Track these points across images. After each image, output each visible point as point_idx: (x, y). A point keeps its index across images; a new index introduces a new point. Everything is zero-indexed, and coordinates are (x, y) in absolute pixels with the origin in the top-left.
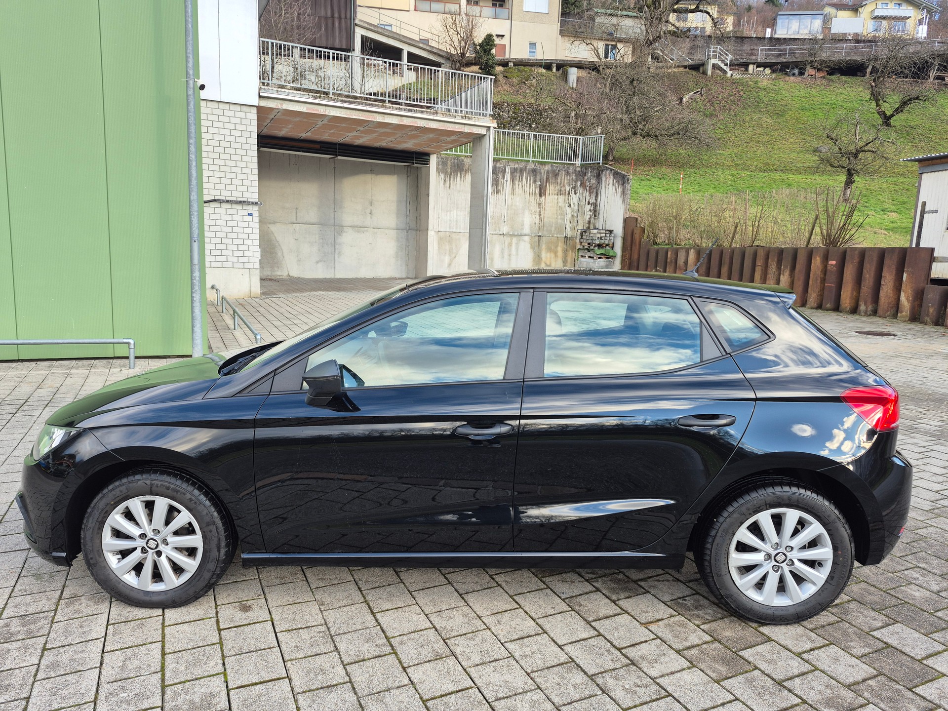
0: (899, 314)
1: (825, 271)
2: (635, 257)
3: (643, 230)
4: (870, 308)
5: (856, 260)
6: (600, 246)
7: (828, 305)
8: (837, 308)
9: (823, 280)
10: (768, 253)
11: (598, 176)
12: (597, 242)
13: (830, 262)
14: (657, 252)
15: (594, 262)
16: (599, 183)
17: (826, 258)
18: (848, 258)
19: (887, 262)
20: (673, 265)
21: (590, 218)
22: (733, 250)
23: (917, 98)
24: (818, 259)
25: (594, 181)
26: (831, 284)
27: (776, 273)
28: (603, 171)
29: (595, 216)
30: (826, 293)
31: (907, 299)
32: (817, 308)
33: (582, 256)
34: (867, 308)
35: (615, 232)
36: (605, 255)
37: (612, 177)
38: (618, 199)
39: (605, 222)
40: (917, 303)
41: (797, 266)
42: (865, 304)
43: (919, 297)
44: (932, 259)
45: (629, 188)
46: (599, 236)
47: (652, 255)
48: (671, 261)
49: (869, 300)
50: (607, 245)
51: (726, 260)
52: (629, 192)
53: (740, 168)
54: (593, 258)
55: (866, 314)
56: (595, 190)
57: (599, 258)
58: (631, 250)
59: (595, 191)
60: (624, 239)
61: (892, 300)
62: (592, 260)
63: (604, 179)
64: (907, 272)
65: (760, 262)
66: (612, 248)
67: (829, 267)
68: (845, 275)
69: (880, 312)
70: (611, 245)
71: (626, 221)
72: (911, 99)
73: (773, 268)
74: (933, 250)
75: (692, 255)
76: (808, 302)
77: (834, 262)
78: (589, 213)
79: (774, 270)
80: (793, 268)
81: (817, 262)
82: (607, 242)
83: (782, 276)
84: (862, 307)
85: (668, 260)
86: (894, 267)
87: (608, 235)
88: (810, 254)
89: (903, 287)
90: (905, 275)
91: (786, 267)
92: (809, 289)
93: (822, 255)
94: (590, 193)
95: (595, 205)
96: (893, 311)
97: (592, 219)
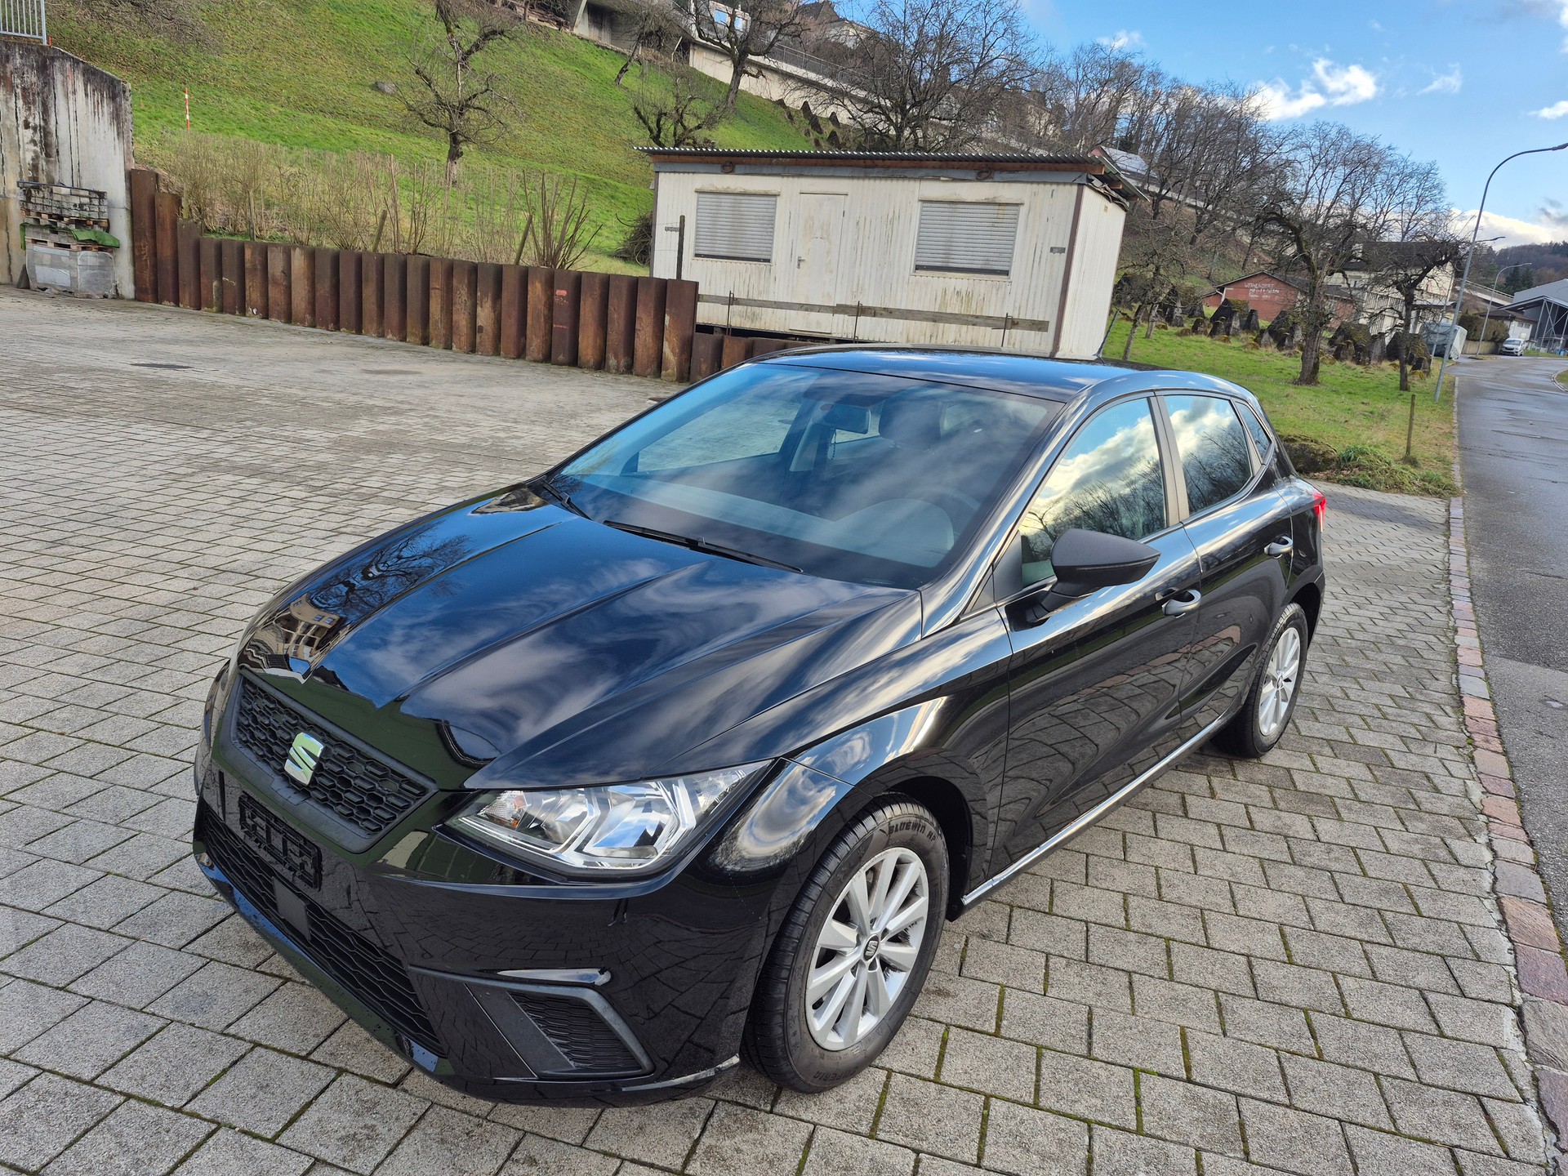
0: (663, 372)
1: (550, 304)
2: (166, 252)
3: (177, 200)
4: (623, 362)
5: (597, 292)
6: (80, 223)
7: (561, 357)
8: (574, 361)
9: (550, 319)
10: (450, 268)
11: (43, 69)
12: (75, 214)
13: (558, 292)
14: (219, 247)
15: (73, 257)
16: (46, 84)
17: (550, 284)
18: (584, 288)
19: (641, 297)
20: (259, 274)
21: (36, 158)
22: (382, 259)
23: (502, 33)
24: (538, 285)
25: (34, 79)
26: (562, 325)
27: (468, 303)
28: (53, 59)
29: (48, 155)
30: (555, 338)
31: (673, 351)
32: (542, 362)
33: (35, 241)
34: (618, 363)
35: (108, 196)
36: (95, 242)
37: (80, 77)
38: (105, 129)
39: (76, 171)
40: (684, 357)
41: (504, 294)
42: (616, 357)
43: (687, 349)
44: (697, 298)
45: (129, 109)
46: (76, 201)
47: (209, 254)
48: (254, 269)
49: (621, 351)
50: (95, 223)
51: (370, 273)
52: (129, 117)
53: (260, 95)
54: (68, 247)
55: (618, 372)
56: (38, 99)
57: (84, 249)
58: (154, 236)
59: (41, 98)
60: (133, 213)
61: (652, 352)
62: (66, 252)
63: (59, 77)
64: (669, 314)
65: (437, 283)
66: (107, 229)
67: (556, 300)
68: (582, 313)
69: (638, 366)
70: (104, 224)
71: (131, 177)
72: (494, 32)
73: (462, 295)
74: (697, 284)
75: (299, 261)
76: (528, 352)
77: (564, 293)
78: (32, 147)
79: (465, 298)
80: (498, 296)
81: (536, 290)
82: (95, 216)
83: (479, 309)
84: (612, 362)
85: (247, 265)
86: (652, 305)
87: (96, 202)
88: (525, 275)
89: (666, 335)
90: (667, 318)
91: (485, 294)
92: (528, 332)
93: (543, 279)
94: (26, 102)
95: (46, 133)
96: (654, 366)
97: (42, 163)
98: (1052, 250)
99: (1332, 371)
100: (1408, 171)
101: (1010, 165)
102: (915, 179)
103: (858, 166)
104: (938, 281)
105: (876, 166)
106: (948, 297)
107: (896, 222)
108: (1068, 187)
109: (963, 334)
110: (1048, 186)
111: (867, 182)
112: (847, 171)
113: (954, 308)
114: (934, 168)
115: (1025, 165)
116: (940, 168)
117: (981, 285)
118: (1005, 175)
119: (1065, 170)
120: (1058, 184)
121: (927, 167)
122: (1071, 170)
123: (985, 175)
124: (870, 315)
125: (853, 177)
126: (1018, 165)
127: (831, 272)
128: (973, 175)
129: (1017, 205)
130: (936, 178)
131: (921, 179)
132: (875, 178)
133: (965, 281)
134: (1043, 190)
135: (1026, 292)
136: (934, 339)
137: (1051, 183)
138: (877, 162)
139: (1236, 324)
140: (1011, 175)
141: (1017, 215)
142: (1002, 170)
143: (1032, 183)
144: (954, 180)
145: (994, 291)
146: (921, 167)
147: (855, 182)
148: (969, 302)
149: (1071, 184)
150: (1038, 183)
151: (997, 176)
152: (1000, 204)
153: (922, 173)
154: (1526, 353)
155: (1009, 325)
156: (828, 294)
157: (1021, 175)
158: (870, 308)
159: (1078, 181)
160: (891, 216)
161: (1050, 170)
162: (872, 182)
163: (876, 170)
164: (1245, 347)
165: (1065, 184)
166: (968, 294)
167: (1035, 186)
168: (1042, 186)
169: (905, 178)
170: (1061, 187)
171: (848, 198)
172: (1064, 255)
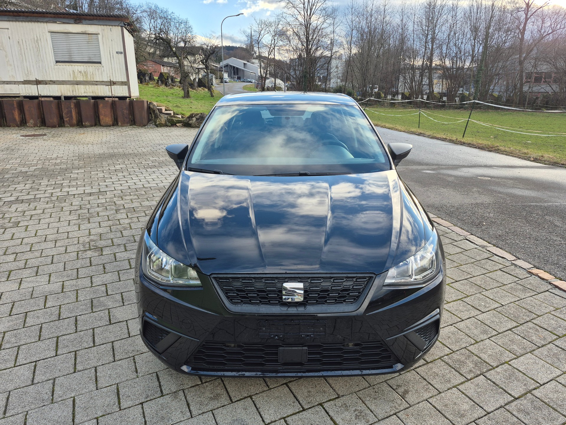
98: (117, 53)
99: (192, 92)
100: (180, 21)
101: (88, 17)
102: (43, 22)
103: (10, 15)
104: (69, 68)
105: (20, 16)
106: (76, 74)
107: (39, 42)
108: (117, 27)
109: (88, 89)
110: (108, 27)
111: (17, 23)
112: (6, 18)
113: (80, 78)
114: (51, 17)
115: (95, 17)
116: (55, 17)
117: (90, 68)
118: (87, 22)
119: (113, 20)
120: (112, 26)
121: (47, 17)
122: (116, 20)
123: (78, 21)
124: (44, 84)
125: (9, 21)
126: (92, 17)
127: (11, 65)
128: (72, 21)
129: (96, 34)
130: (55, 22)
131: (47, 22)
132: (22, 21)
133: (82, 67)
134: (107, 29)
135: (111, 70)
136: (74, 92)
137: (109, 25)
138: (20, 14)
139: (147, 78)
140: (91, 22)
141: (98, 38)
142: (85, 19)
143: (101, 25)
144: (64, 23)
145: (97, 70)
146: (44, 17)
147: (11, 23)
148: (86, 75)
149: (118, 26)
150: (103, 25)
151: (84, 21)
152: (89, 34)
153: (46, 19)
154: (230, 82)
155: (112, 84)
156: (13, 76)
157: (95, 22)
158: (42, 81)
159: (120, 25)
160: (36, 39)
161: (106, 20)
162: (20, 23)
163: (21, 17)
164: (155, 86)
165: (115, 26)
166: (85, 72)
167: (102, 26)
168: (105, 27)
169: (38, 21)
170: (114, 27)
171: (9, 30)
172: (123, 55)
